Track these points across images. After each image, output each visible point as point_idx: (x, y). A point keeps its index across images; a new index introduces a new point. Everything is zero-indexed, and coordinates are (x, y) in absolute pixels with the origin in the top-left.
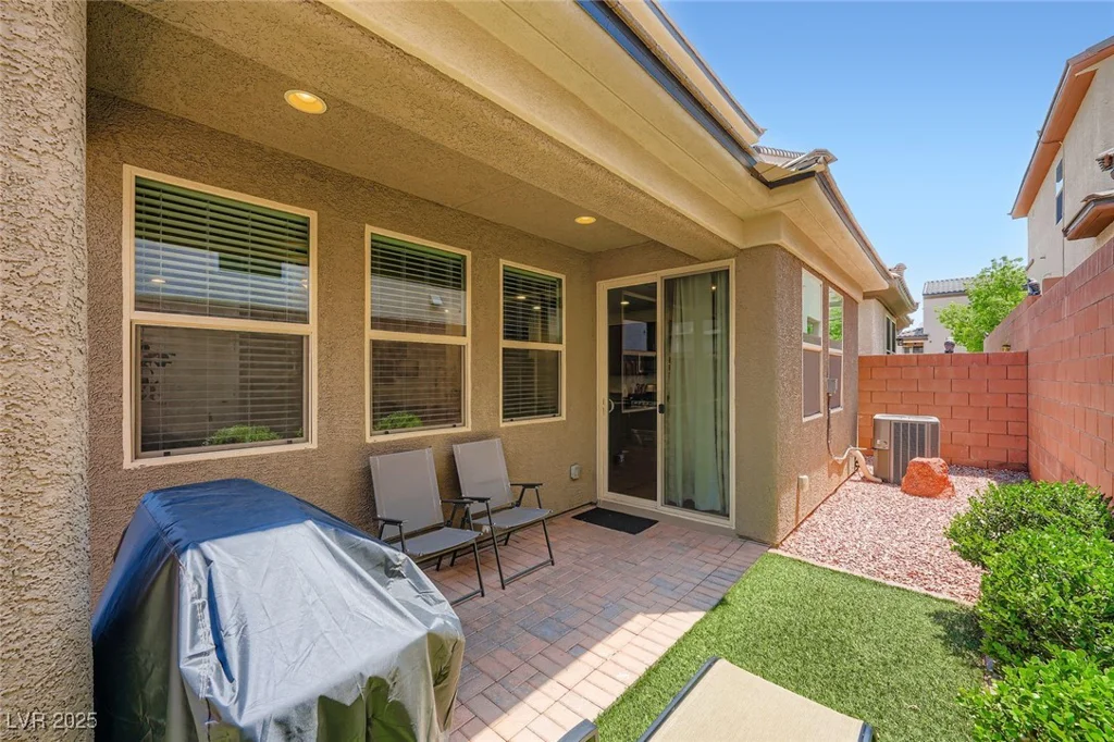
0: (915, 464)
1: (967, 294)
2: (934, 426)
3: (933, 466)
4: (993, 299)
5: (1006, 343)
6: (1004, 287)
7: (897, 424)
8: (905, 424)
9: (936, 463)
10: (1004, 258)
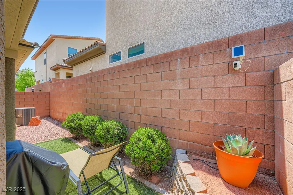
0: (32, 119)
1: (18, 75)
2: (35, 109)
3: (37, 118)
4: (26, 78)
5: (40, 90)
6: (28, 75)
7: (25, 110)
8: (27, 110)
9: (38, 117)
10: (29, 68)
